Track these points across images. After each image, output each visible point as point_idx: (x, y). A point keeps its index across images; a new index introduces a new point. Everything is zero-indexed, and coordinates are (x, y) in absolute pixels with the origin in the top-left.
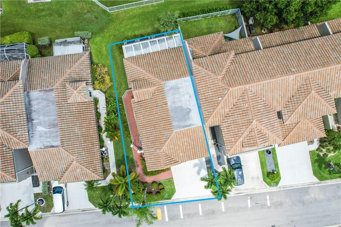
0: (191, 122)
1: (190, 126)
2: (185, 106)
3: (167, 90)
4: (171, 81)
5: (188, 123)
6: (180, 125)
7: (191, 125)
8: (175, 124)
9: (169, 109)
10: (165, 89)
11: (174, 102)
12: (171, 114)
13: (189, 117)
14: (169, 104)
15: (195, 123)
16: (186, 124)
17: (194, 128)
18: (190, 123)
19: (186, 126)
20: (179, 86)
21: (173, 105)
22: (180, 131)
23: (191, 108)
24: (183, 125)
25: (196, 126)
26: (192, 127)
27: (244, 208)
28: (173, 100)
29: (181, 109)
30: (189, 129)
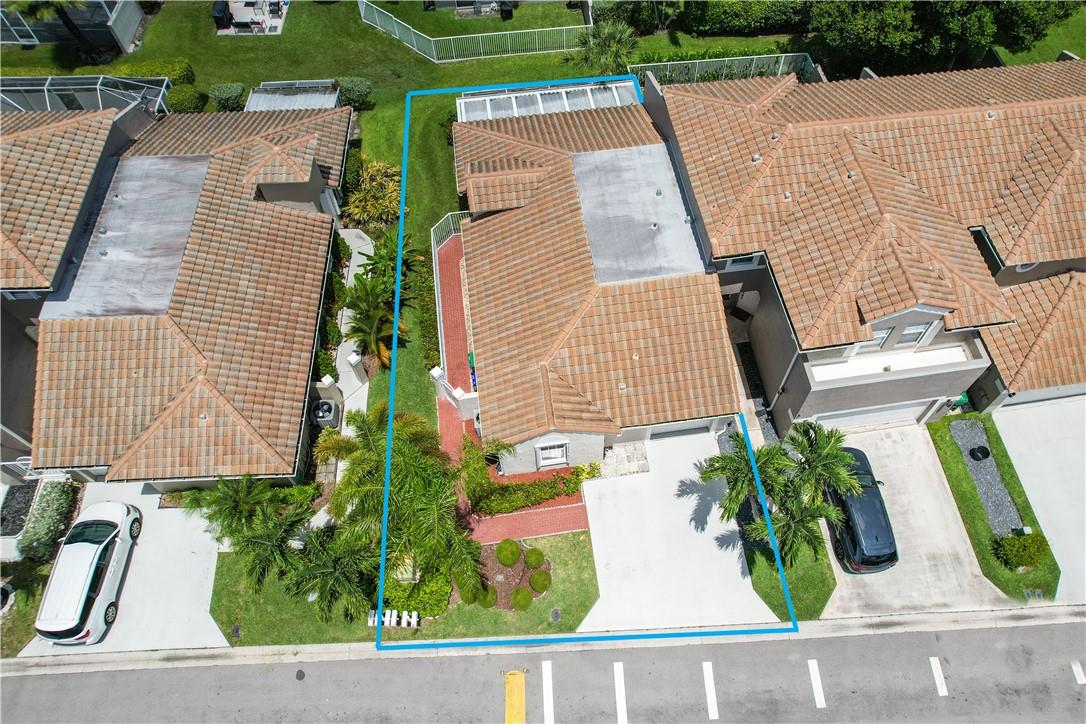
0: (661, 262)
1: (655, 274)
2: (639, 217)
3: (581, 173)
4: (597, 152)
5: (650, 263)
6: (620, 269)
7: (660, 269)
8: (601, 264)
9: (584, 223)
10: (575, 172)
11: (604, 204)
12: (590, 236)
13: (654, 246)
14: (582, 211)
15: (675, 265)
16: (641, 267)
17: (671, 282)
18: (657, 265)
19: (643, 273)
20: (624, 164)
21: (600, 212)
22: (622, 288)
23: (661, 222)
24: (631, 268)
25: (682, 274)
26: (665, 276)
27: (917, 698)
28: (600, 199)
29: (628, 223)
30: (654, 283)
